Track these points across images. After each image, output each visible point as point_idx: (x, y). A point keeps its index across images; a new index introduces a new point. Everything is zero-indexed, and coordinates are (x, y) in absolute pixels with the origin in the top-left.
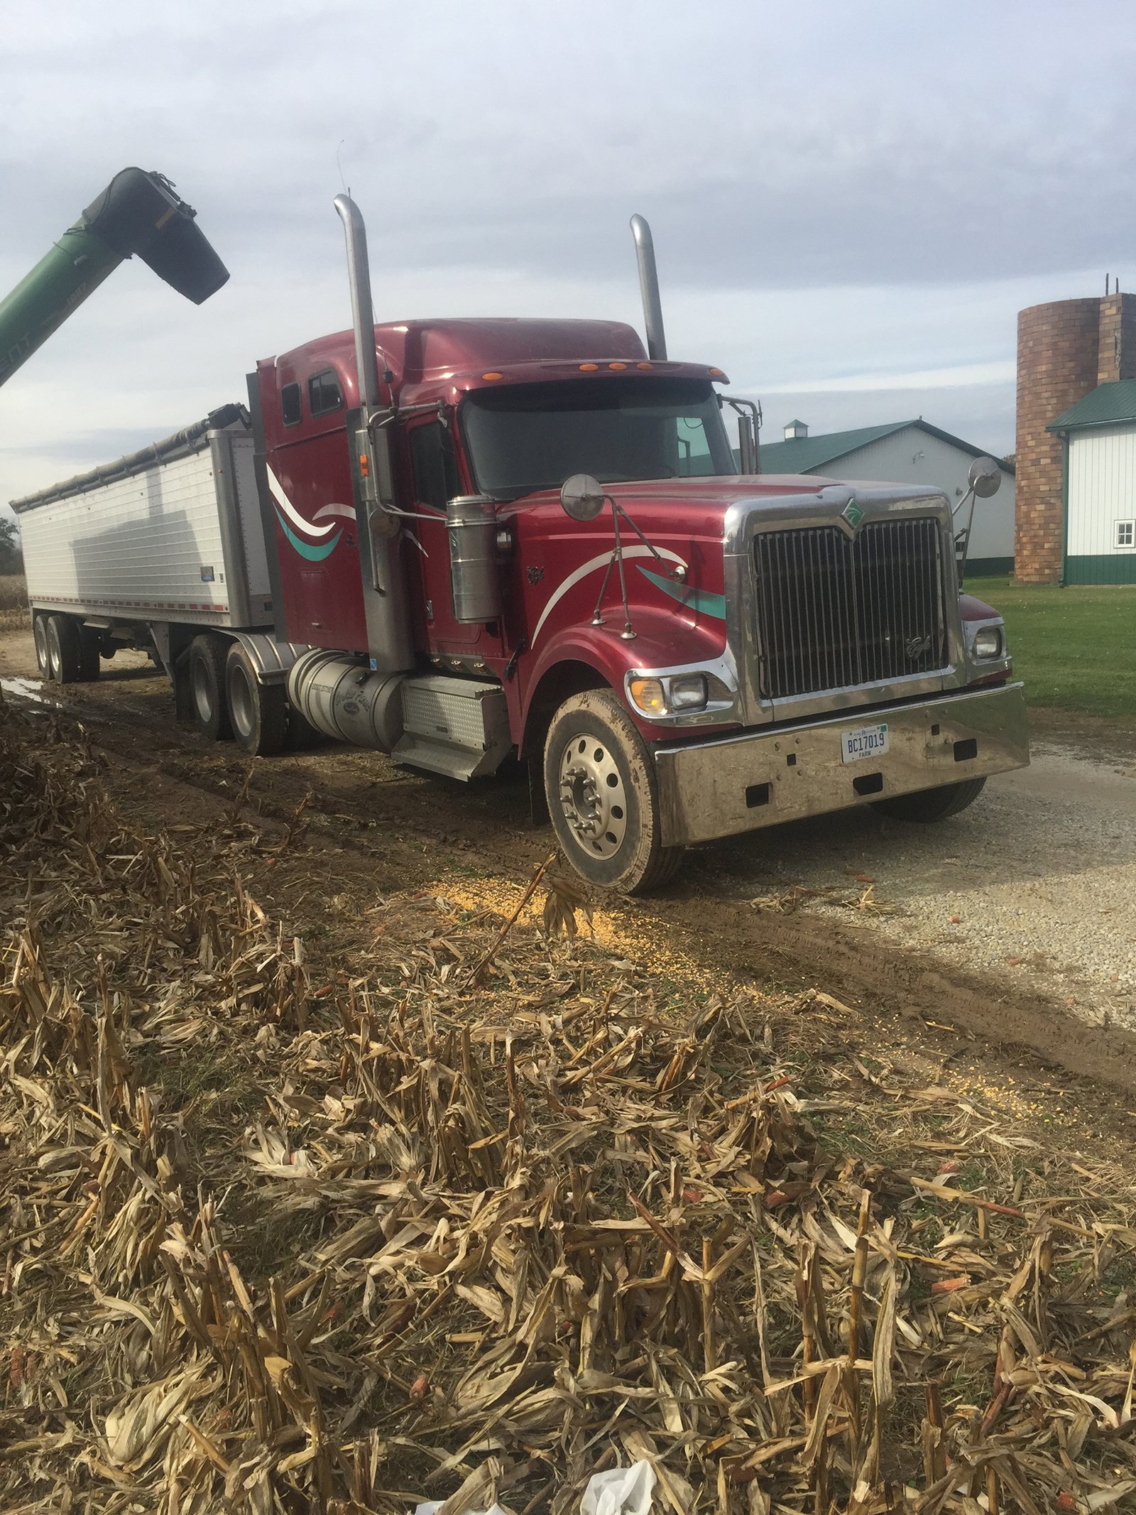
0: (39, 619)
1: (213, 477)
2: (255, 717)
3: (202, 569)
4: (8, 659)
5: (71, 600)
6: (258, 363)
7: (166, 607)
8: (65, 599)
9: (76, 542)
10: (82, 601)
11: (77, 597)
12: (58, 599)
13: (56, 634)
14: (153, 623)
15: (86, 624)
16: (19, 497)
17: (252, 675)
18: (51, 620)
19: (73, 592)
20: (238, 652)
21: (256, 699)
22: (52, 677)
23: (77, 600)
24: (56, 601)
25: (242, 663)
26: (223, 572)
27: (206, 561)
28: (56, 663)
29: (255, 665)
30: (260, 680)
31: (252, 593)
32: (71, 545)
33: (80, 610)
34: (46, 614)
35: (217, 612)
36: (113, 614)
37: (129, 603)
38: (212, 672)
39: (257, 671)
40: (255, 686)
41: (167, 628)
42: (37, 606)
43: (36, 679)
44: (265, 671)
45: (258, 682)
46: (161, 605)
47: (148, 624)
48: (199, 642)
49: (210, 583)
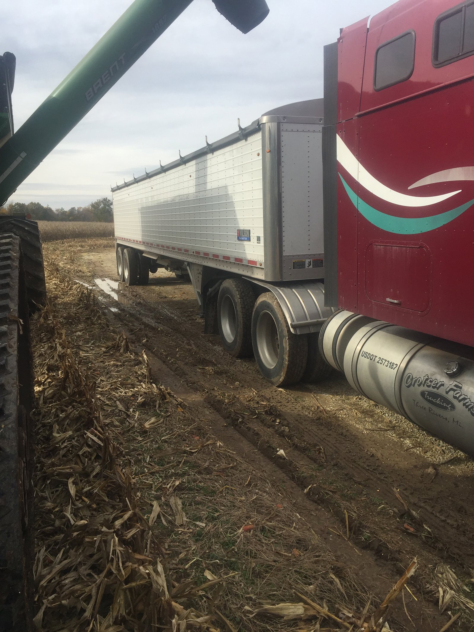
0: (119, 249)
1: (261, 157)
2: (283, 359)
3: (239, 231)
4: (104, 265)
5: (137, 241)
6: (341, 30)
7: (202, 255)
8: (134, 241)
9: (143, 208)
10: (144, 243)
11: (141, 240)
12: (130, 240)
13: (127, 258)
14: (189, 264)
15: (144, 255)
16: (114, 186)
17: (284, 324)
18: (125, 251)
19: (138, 237)
20: (270, 301)
21: (286, 344)
22: (124, 280)
23: (140, 242)
24: (129, 241)
25: (272, 311)
26: (262, 235)
27: (243, 225)
28: (126, 274)
29: (287, 316)
30: (292, 330)
31: (284, 254)
32: (139, 210)
33: (141, 248)
34: (124, 247)
35: (252, 265)
36: (162, 253)
37: (173, 248)
38: (239, 308)
39: (289, 322)
40: (286, 333)
41: (201, 269)
42: (119, 242)
43: (116, 280)
44: (296, 322)
45: (289, 331)
46: (198, 253)
47: (186, 263)
48: (228, 284)
49: (246, 243)
